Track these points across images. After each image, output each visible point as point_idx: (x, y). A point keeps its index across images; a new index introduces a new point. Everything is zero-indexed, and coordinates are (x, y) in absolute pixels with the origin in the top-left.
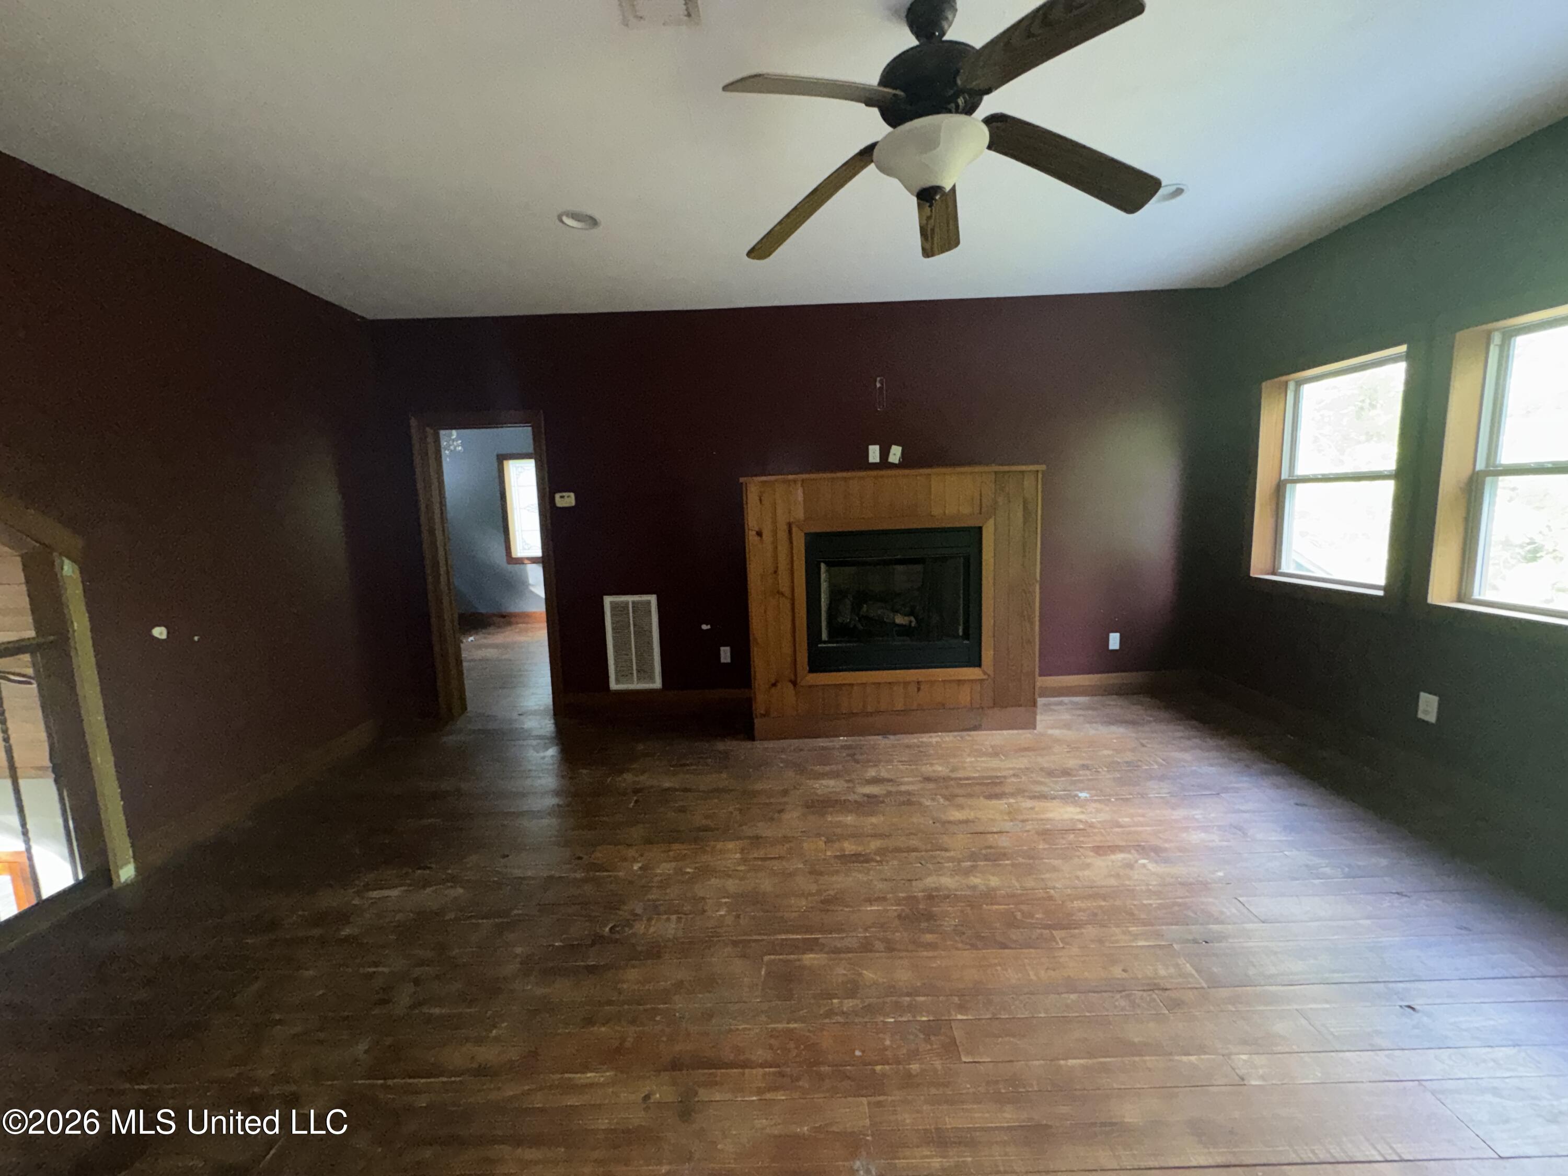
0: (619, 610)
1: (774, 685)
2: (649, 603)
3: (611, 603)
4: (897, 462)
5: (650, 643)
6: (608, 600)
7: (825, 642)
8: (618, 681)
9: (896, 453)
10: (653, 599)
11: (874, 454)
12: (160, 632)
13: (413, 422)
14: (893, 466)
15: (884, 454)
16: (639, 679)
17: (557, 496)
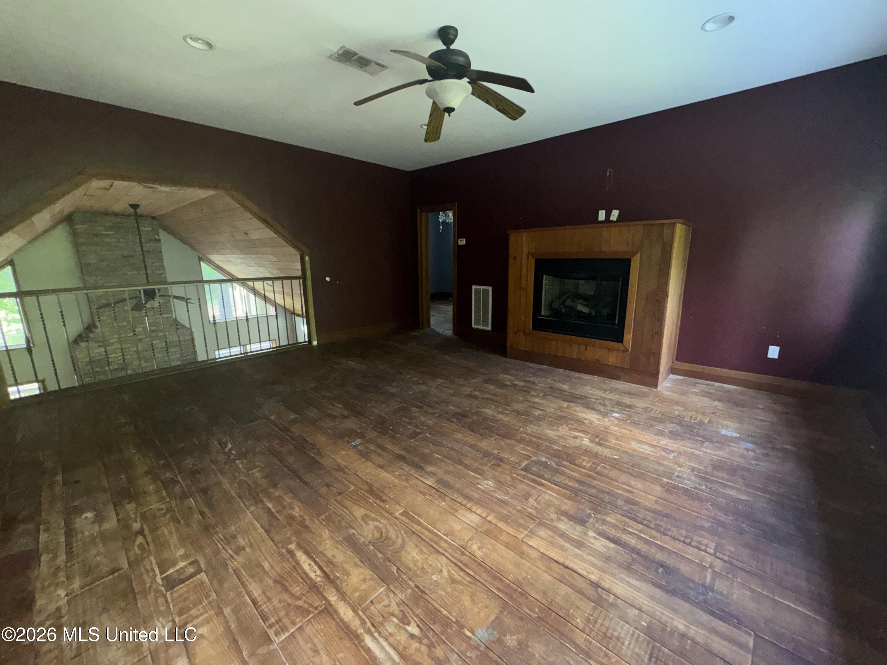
0: (477, 291)
1: (516, 333)
2: (488, 290)
3: (475, 289)
4: (615, 219)
5: (488, 309)
6: (474, 287)
7: (543, 316)
8: (475, 324)
9: (615, 214)
10: (490, 289)
11: (602, 215)
12: (328, 279)
13: (418, 210)
14: (613, 222)
15: (608, 215)
16: (482, 324)
17: (459, 240)
